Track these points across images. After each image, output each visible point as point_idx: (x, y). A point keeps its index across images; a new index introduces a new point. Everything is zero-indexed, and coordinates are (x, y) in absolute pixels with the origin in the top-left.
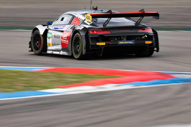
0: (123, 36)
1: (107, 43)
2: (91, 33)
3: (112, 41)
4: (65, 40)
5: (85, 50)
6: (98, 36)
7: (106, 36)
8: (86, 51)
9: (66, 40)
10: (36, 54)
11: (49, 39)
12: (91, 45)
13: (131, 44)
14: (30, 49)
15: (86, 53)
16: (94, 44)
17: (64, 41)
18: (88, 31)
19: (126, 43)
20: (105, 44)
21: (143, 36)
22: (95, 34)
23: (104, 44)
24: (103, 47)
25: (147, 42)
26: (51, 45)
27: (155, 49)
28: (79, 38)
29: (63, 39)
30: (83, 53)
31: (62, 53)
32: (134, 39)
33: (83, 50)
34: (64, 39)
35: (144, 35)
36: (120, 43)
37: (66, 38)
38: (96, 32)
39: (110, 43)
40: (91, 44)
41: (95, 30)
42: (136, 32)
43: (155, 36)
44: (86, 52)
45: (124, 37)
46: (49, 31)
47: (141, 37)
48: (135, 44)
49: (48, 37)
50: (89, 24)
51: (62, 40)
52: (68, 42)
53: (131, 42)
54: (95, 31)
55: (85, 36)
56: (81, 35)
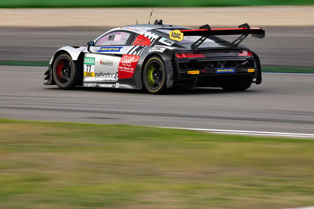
0: (220, 61)
1: (202, 71)
2: (178, 57)
3: (206, 68)
4: (127, 67)
5: (172, 81)
6: (188, 61)
7: (199, 61)
8: (174, 82)
9: (130, 67)
10: (61, 88)
11: (91, 66)
12: (180, 74)
13: (231, 73)
14: (48, 81)
15: (173, 86)
16: (184, 72)
17: (125, 68)
18: (174, 54)
19: (225, 71)
20: (199, 73)
21: (243, 61)
22: (185, 58)
23: (197, 72)
24: (197, 77)
25: (249, 70)
26: (93, 74)
27: (255, 80)
28: (157, 63)
29: (123, 66)
30: (167, 86)
31: (117, 86)
32: (235, 66)
33: (167, 81)
34: (125, 66)
35: (245, 59)
36: (218, 71)
37: (129, 64)
38: (185, 55)
39: (206, 71)
40: (180, 72)
41: (183, 53)
42: (237, 55)
44: (173, 84)
45: (222, 63)
47: (241, 63)
48: (236, 73)
49: (86, 64)
50: (169, 44)
51: (121, 67)
52: (132, 69)
53: (231, 70)
54: (183, 55)
55: (172, 61)
56: (164, 59)
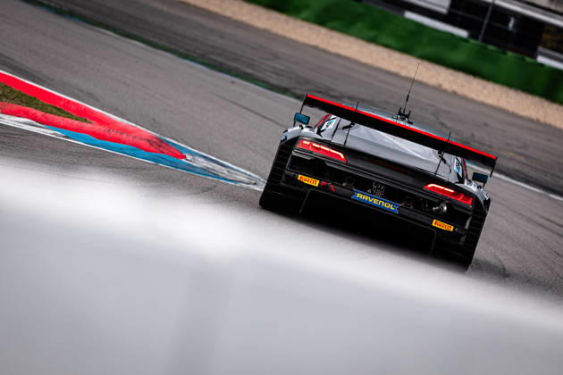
0: (377, 183)
1: (324, 183)
3: (344, 184)
6: (310, 158)
7: (329, 164)
8: (267, 185)
12: (286, 175)
13: (388, 211)
16: (293, 174)
18: (297, 138)
19: (375, 201)
20: (317, 185)
22: (308, 151)
23: (316, 183)
24: (310, 191)
32: (401, 202)
36: (359, 196)
39: (332, 187)
40: (286, 172)
48: (399, 215)
53: (389, 206)
55: (282, 146)
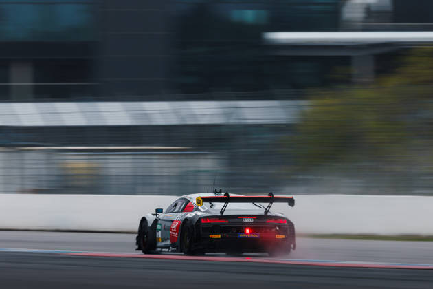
1: (223, 235)
2: (203, 221)
3: (230, 233)
6: (211, 226)
7: (222, 226)
9: (175, 232)
11: (159, 232)
13: (256, 238)
14: (137, 247)
16: (206, 236)
17: (173, 233)
18: (199, 219)
19: (249, 236)
20: (220, 237)
21: (272, 228)
22: (208, 223)
25: (278, 236)
26: (160, 240)
27: (292, 246)
32: (260, 232)
34: (173, 231)
35: (274, 226)
36: (241, 235)
37: (175, 229)
39: (227, 235)
40: (202, 236)
42: (264, 222)
43: (290, 228)
46: (159, 222)
48: (261, 238)
49: (157, 230)
50: (203, 210)
51: (171, 233)
52: (177, 234)
53: (256, 236)
54: (208, 220)
55: (196, 225)
